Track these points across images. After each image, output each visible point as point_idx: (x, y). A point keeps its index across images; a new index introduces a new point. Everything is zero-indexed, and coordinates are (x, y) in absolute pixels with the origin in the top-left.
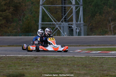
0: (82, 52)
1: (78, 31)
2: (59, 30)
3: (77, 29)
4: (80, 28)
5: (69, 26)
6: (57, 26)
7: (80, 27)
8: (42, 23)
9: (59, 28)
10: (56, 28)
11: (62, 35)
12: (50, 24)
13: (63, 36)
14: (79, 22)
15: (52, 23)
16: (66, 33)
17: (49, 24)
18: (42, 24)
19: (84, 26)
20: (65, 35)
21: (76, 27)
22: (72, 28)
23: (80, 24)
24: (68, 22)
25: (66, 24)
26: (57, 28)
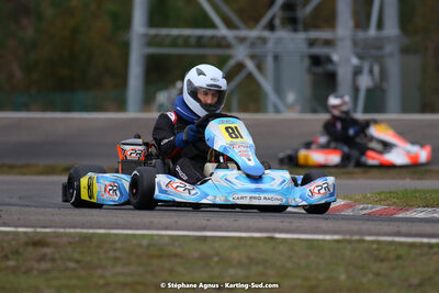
0: (349, 212)
1: (365, 82)
2: (250, 76)
3: (357, 72)
4: (376, 69)
5: (316, 51)
6: (240, 54)
7: (380, 60)
8: (153, 31)
9: (250, 65)
10: (232, 63)
11: (271, 108)
12: (200, 38)
13: (277, 111)
14: (372, 32)
15: (208, 32)
16: (291, 97)
17: (193, 41)
18: (151, 41)
19: (405, 51)
20: (290, 107)
21: (355, 61)
22: (330, 67)
23: (378, 44)
24: (307, 28)
25: (292, 43)
26: (240, 66)
